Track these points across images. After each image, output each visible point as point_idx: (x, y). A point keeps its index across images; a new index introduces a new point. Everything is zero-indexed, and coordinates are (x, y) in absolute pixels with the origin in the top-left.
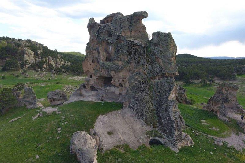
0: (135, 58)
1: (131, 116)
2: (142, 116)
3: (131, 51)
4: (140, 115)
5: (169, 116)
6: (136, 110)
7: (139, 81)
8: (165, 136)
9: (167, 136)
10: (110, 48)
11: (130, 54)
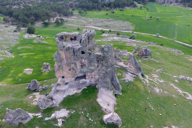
0: (101, 63)
1: (105, 91)
2: (109, 88)
3: (98, 60)
4: (108, 88)
5: (117, 82)
6: (106, 87)
7: (104, 73)
8: (117, 91)
9: (118, 90)
10: (83, 60)
11: (98, 61)
